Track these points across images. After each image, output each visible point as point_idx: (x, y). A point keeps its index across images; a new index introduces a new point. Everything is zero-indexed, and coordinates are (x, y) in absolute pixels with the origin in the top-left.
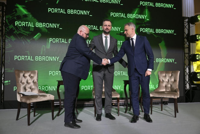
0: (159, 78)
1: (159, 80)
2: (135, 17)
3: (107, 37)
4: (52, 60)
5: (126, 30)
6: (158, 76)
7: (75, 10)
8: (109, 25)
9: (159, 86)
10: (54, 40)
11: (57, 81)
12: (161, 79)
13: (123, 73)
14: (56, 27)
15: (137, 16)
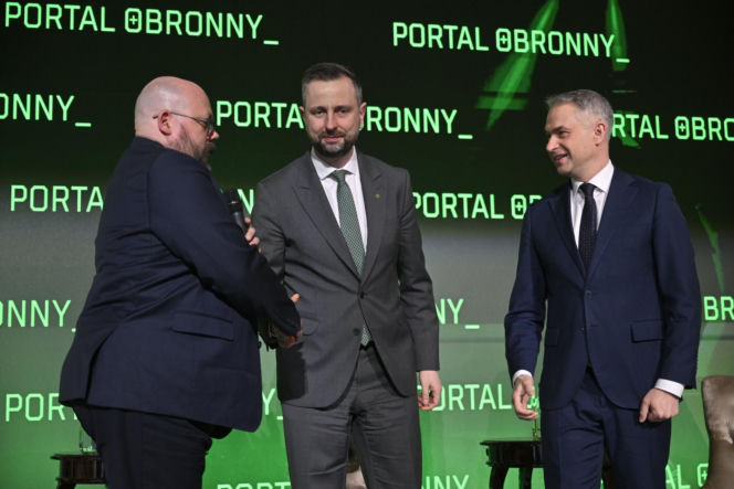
0: (710, 422)
1: (710, 433)
2: (546, 45)
3: (347, 172)
4: (22, 323)
5: (560, 132)
6: (705, 408)
7: (169, 12)
8: (338, 109)
9: (710, 471)
10: (39, 194)
11: (55, 458)
12: (724, 430)
13: (478, 393)
14: (50, 116)
15: (555, 39)
